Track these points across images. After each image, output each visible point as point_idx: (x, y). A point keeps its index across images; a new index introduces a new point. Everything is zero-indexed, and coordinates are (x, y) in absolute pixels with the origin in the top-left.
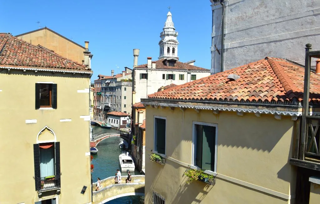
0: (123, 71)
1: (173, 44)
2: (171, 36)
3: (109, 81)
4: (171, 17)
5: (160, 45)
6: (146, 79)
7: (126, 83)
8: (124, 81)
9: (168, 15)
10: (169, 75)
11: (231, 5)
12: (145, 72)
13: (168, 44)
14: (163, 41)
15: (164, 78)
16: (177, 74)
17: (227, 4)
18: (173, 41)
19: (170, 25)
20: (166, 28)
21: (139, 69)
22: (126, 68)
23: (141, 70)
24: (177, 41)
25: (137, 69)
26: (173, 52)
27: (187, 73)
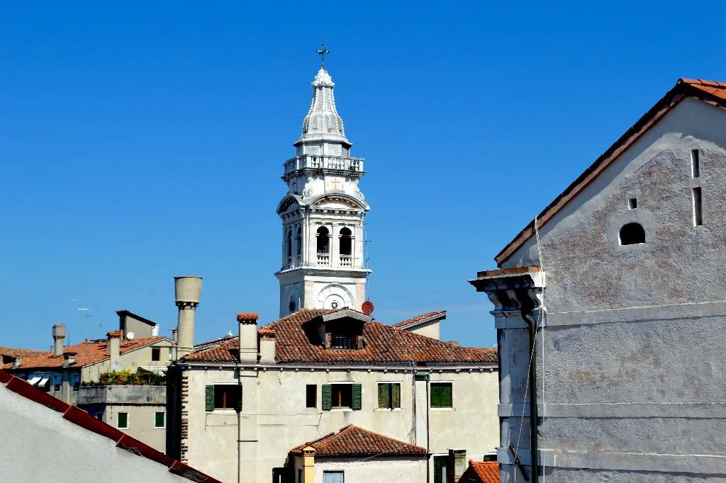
0: (112, 331)
1: (342, 213)
2: (333, 178)
3: (44, 382)
4: (331, 91)
5: (283, 217)
6: (232, 412)
7: (123, 392)
8: (117, 379)
9: (316, 83)
10: (336, 389)
11: (556, 328)
12: (227, 378)
13: (321, 212)
14: (296, 201)
15: (311, 402)
16: (368, 382)
17: (543, 321)
18: (343, 199)
19: (329, 130)
20: (307, 143)
21: (203, 368)
22: (123, 315)
23: (209, 372)
24: (361, 198)
25: (194, 368)
26: (346, 247)
27: (411, 376)
